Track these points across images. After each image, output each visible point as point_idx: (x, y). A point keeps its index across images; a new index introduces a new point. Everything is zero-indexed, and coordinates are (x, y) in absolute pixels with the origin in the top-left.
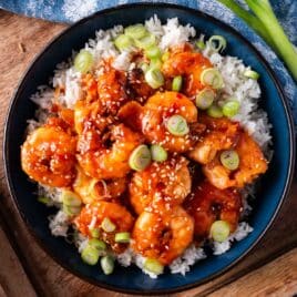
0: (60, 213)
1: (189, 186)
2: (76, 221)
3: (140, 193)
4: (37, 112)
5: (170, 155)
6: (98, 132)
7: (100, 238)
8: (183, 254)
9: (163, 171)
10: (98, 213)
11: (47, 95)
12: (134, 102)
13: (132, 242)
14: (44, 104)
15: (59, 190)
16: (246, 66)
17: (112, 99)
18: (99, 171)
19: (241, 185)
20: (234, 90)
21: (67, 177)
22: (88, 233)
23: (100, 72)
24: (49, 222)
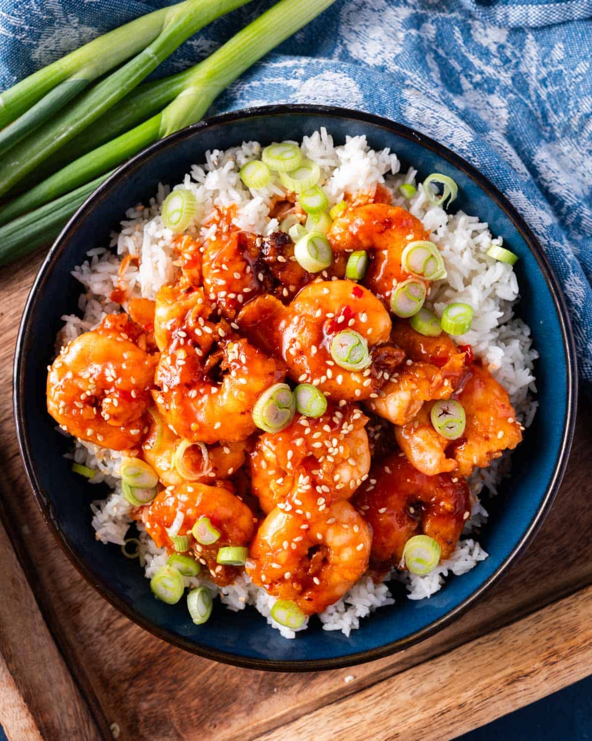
0: (115, 499)
1: (365, 466)
2: (144, 517)
3: (271, 472)
4: (83, 298)
5: (332, 404)
6: (199, 352)
7: (188, 553)
8: (348, 595)
9: (317, 435)
10: (187, 505)
11: (105, 268)
12: (270, 298)
13: (250, 565)
14: (96, 286)
15: (115, 454)
16: (494, 236)
17: (229, 288)
18: (194, 426)
19: (466, 470)
20: (467, 282)
21: (134, 432)
22: (165, 542)
23: (209, 234)
24: (91, 515)
